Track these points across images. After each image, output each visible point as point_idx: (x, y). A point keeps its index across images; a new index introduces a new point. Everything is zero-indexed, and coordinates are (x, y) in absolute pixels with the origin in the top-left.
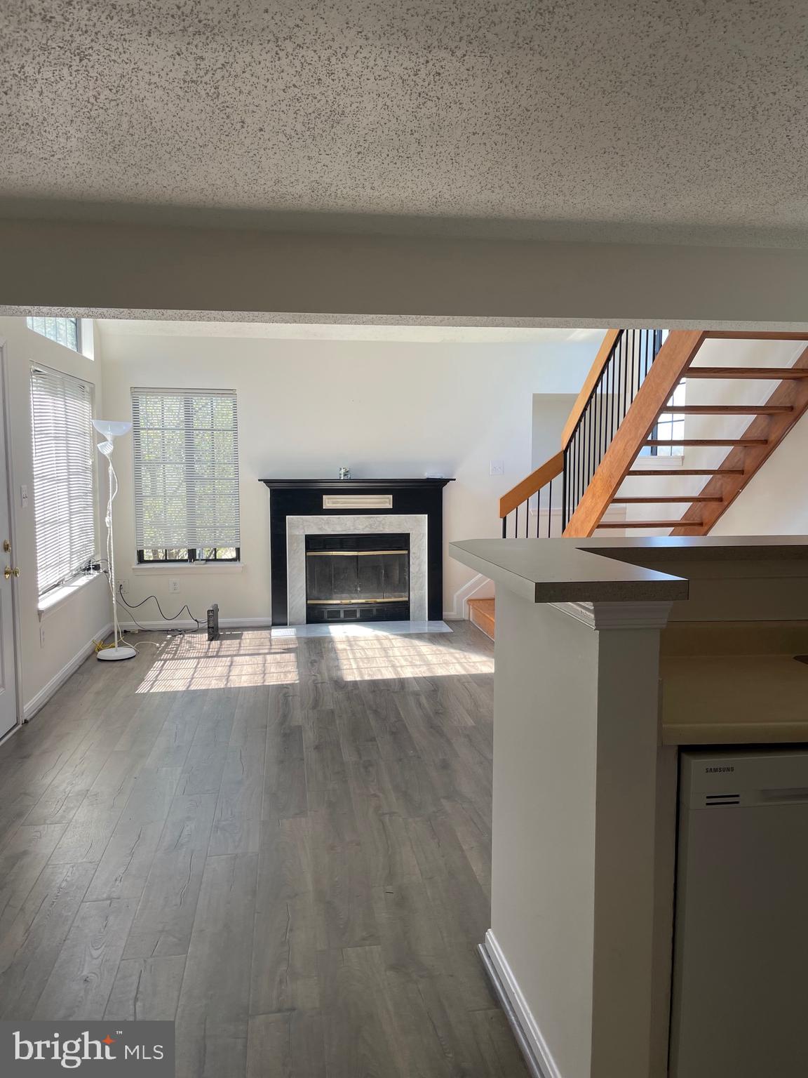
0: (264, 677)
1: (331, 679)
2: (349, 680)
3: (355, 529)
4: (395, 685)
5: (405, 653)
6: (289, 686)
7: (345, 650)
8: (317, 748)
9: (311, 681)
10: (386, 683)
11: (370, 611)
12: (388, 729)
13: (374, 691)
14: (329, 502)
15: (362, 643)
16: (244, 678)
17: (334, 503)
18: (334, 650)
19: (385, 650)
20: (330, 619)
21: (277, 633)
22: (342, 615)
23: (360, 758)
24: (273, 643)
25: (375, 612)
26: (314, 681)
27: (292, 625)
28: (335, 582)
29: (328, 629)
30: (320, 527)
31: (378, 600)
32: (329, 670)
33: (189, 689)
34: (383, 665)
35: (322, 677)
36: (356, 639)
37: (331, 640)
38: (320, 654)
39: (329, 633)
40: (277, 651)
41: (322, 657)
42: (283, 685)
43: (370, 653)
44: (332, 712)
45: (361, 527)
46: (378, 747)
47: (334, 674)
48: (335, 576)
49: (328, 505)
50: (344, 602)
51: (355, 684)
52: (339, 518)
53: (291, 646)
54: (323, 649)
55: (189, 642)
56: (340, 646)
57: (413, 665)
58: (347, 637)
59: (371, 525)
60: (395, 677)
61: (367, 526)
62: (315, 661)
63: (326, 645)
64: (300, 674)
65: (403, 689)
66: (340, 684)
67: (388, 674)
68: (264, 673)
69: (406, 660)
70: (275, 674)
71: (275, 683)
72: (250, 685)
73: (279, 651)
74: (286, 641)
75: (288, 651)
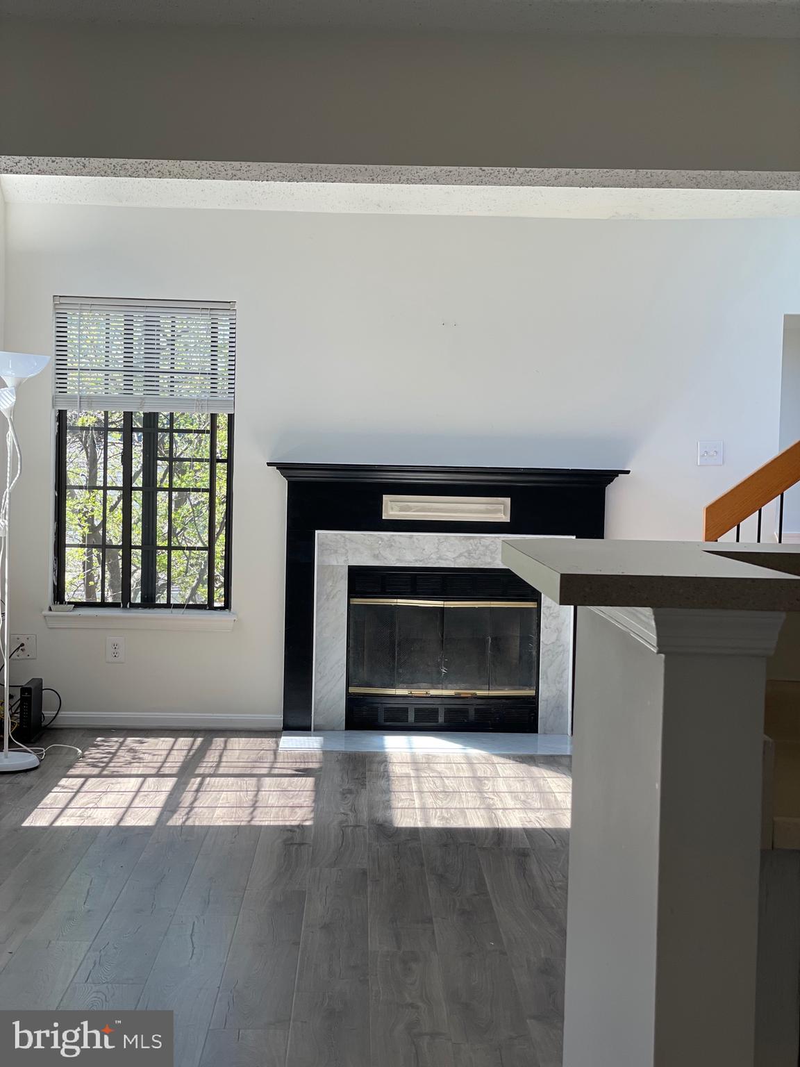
0: (252, 813)
1: (373, 821)
2: (404, 825)
3: (440, 558)
4: (486, 838)
5: (517, 786)
6: (296, 829)
7: (408, 777)
8: (326, 927)
9: (335, 822)
10: (471, 834)
11: (464, 712)
12: (458, 906)
13: (445, 845)
14: (393, 508)
15: (439, 768)
16: (218, 812)
17: (401, 510)
18: (386, 776)
19: (478, 780)
20: (388, 723)
21: (291, 743)
22: (411, 718)
23: (399, 948)
24: (280, 759)
25: (472, 713)
26: (341, 823)
27: (319, 730)
28: (399, 654)
29: (383, 740)
30: (377, 552)
31: (479, 693)
32: (371, 807)
33: (122, 824)
34: (470, 805)
35: (356, 816)
36: (429, 761)
37: (383, 760)
38: (361, 781)
39: (383, 747)
40: (285, 772)
41: (364, 785)
42: (285, 826)
43: (451, 784)
44: (364, 873)
45: (450, 555)
46: (433, 933)
47: (379, 815)
48: (399, 645)
49: (391, 513)
50: (416, 692)
51: (413, 833)
52: (411, 537)
53: (311, 766)
54: (368, 774)
55: (131, 750)
56: (396, 769)
57: (526, 808)
58: (413, 756)
59: (469, 552)
60: (488, 825)
61: (461, 555)
62: (350, 792)
63: (375, 766)
64: (317, 810)
65: (499, 845)
66: (385, 831)
67: (477, 821)
68: (254, 806)
69: (516, 798)
70: (274, 810)
71: (272, 823)
72: (228, 824)
73: (290, 772)
74: (304, 757)
75: (305, 773)
